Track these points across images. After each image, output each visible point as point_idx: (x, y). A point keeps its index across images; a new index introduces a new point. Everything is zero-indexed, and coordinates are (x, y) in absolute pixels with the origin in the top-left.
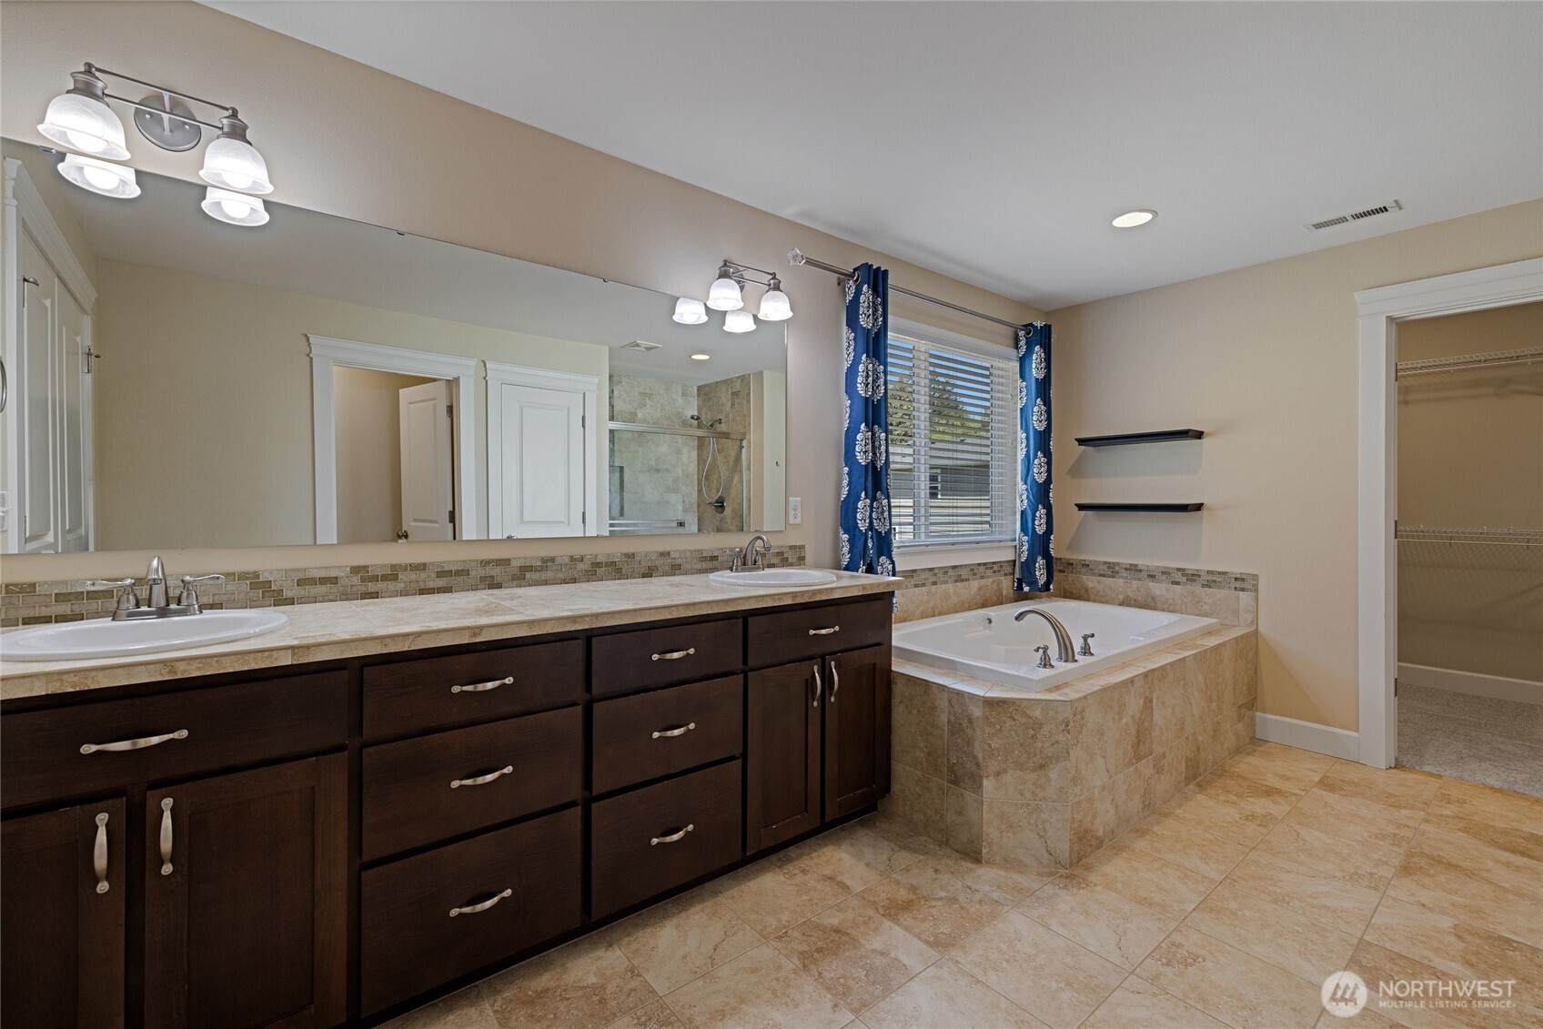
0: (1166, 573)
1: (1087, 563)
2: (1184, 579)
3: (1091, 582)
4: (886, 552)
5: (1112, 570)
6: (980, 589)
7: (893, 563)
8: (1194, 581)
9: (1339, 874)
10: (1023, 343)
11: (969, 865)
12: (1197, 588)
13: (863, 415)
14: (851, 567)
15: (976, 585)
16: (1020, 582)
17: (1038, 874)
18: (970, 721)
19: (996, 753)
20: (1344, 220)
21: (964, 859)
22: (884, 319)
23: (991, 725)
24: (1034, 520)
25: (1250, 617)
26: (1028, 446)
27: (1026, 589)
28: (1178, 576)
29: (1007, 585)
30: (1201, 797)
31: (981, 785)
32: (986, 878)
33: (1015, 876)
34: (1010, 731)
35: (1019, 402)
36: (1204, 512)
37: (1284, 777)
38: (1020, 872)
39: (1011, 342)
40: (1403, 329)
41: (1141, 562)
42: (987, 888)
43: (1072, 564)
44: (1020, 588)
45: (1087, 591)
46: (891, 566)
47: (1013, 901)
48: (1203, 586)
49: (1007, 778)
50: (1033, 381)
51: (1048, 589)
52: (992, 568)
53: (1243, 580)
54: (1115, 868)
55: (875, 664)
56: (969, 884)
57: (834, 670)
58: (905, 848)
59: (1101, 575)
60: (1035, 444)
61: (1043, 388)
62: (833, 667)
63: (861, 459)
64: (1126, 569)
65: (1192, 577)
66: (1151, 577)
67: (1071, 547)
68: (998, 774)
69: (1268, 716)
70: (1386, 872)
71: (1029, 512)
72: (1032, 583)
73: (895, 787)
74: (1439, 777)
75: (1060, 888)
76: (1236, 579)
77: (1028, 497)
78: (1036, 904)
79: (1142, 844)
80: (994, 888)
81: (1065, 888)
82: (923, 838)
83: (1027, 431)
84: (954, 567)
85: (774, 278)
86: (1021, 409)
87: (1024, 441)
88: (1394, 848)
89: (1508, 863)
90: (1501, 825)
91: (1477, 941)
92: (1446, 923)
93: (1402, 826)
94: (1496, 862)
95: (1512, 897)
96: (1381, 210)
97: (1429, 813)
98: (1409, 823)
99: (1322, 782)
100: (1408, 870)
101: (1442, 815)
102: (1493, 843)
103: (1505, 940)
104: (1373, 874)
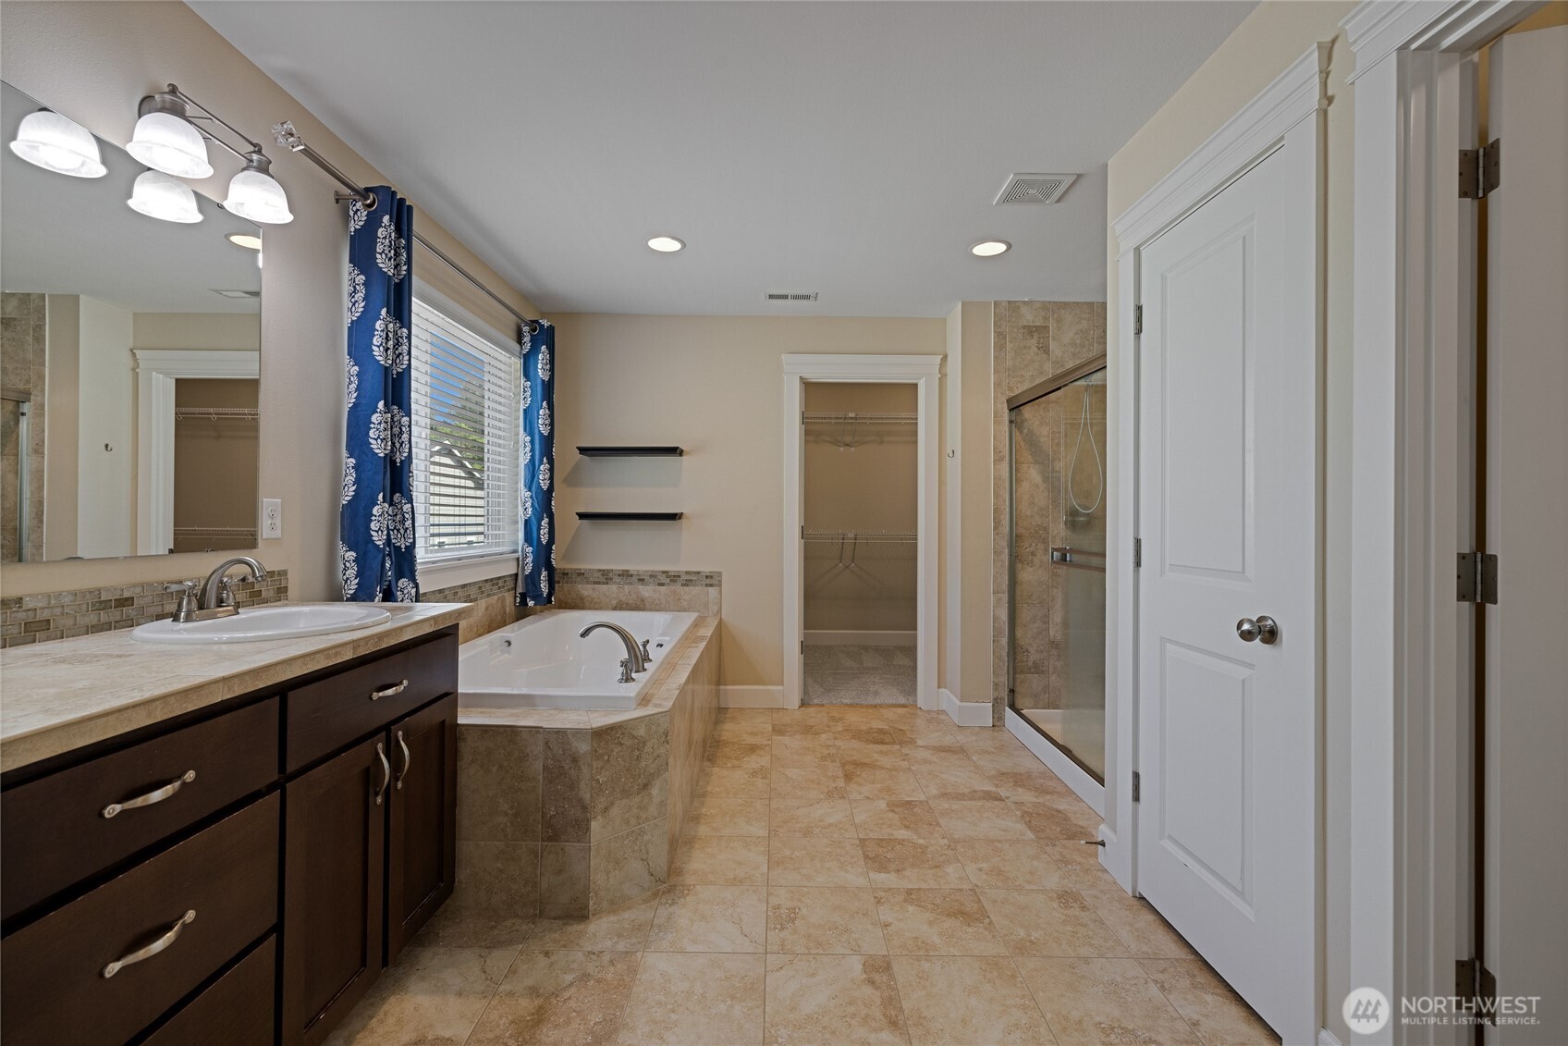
0: (653, 576)
1: (582, 571)
2: (668, 581)
3: (586, 590)
4: (407, 573)
5: (606, 576)
6: (487, 609)
7: (417, 586)
8: (675, 581)
9: (822, 796)
10: (527, 339)
11: (576, 927)
12: (678, 587)
13: (382, 390)
14: (362, 595)
15: (484, 605)
16: (523, 596)
17: (645, 901)
18: (575, 760)
19: (603, 787)
20: (785, 297)
21: (567, 924)
22: (408, 267)
23: (599, 757)
24: (539, 529)
25: (716, 608)
26: (532, 450)
27: (531, 603)
28: (663, 579)
29: (509, 600)
30: (716, 770)
31: (588, 829)
32: (600, 931)
33: (626, 915)
34: (617, 757)
35: (522, 402)
36: (684, 521)
37: (753, 734)
38: (630, 908)
39: (514, 335)
40: (811, 389)
41: (632, 567)
42: (609, 943)
43: (567, 574)
44: (524, 603)
45: (582, 599)
46: (414, 590)
47: (640, 943)
48: (683, 585)
49: (614, 811)
50: (539, 382)
51: (550, 602)
52: (497, 584)
53: (711, 577)
54: (697, 862)
55: (444, 721)
56: (589, 949)
57: (403, 743)
58: (496, 944)
59: (595, 583)
60: (541, 448)
61: (548, 389)
62: (401, 739)
63: (379, 449)
64: (619, 575)
65: (674, 578)
66: (641, 580)
67: (565, 557)
68: (606, 809)
69: (729, 687)
70: (841, 783)
71: (534, 521)
72: (537, 597)
73: (462, 875)
74: (823, 705)
75: (670, 905)
76: (707, 577)
77: (532, 505)
78: (661, 934)
79: (703, 830)
80: (616, 939)
81: (674, 903)
82: (509, 923)
83: (531, 434)
84: (464, 586)
85: (259, 152)
86: (525, 410)
87: (528, 444)
88: (834, 764)
89: (881, 752)
90: (864, 728)
91: (901, 810)
92: (882, 805)
93: (828, 747)
94: (876, 752)
95: (895, 773)
96: (807, 297)
97: (833, 733)
98: (829, 743)
99: (773, 730)
100: (848, 777)
101: (839, 732)
102: (868, 741)
103: (909, 802)
104: (836, 788)
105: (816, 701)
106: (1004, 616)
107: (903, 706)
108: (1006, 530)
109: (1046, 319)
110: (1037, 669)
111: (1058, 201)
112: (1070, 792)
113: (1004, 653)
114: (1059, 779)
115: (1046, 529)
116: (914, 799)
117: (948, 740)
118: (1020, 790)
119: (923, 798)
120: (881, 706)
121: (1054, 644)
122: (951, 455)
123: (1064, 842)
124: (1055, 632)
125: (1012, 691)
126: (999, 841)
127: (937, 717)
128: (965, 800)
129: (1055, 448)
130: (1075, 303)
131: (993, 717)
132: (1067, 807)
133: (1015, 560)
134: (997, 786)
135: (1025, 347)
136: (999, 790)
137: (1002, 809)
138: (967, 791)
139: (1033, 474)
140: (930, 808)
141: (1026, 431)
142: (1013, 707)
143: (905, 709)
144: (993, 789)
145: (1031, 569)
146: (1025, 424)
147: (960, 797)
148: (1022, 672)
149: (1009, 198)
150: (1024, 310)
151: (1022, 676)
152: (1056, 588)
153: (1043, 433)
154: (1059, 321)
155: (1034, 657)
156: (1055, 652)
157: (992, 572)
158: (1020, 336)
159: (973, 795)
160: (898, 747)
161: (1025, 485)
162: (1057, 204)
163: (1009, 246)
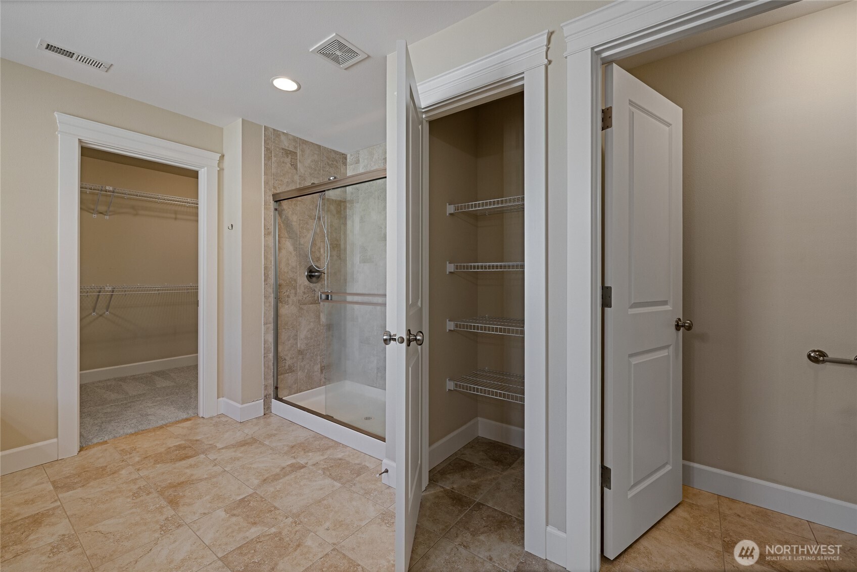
9: (157, 535)
20: (71, 55)
70: (169, 512)
74: (105, 442)
88: (151, 496)
89: (191, 466)
90: (162, 449)
91: (240, 510)
92: (221, 514)
93: (134, 481)
94: (187, 468)
95: (214, 480)
96: (98, 65)
97: (132, 465)
98: (134, 476)
99: (56, 487)
100: (173, 503)
101: (138, 462)
102: (173, 461)
103: (242, 500)
104: (167, 519)
105: (95, 441)
106: (271, 339)
107: (187, 420)
108: (272, 280)
109: (296, 148)
110: (291, 370)
111: (346, 69)
112: (337, 444)
113: (271, 364)
114: (326, 437)
115: (295, 281)
116: (244, 496)
117: (239, 436)
118: (310, 454)
119: (251, 491)
120: (166, 425)
121: (300, 352)
122: (230, 228)
123: (358, 479)
124: (301, 345)
125: (277, 388)
126: (323, 499)
127: (220, 421)
128: (282, 478)
129: (300, 230)
130: (311, 143)
131: (264, 408)
132: (343, 454)
133: (278, 300)
134: (295, 458)
135: (283, 162)
136: (298, 460)
137: (310, 474)
138: (278, 470)
139: (288, 245)
140: (261, 497)
141: (284, 217)
142: (277, 398)
143: (189, 422)
144: (294, 461)
145: (287, 306)
146: (283, 212)
147: (276, 477)
148: (282, 374)
149: (324, 52)
150: (283, 137)
151: (282, 377)
152: (301, 317)
153: (294, 219)
154: (303, 151)
155: (289, 362)
156: (300, 357)
157: (262, 310)
158: (281, 154)
159: (283, 472)
160: (202, 456)
161: (284, 252)
162: (344, 70)
163: (299, 88)
